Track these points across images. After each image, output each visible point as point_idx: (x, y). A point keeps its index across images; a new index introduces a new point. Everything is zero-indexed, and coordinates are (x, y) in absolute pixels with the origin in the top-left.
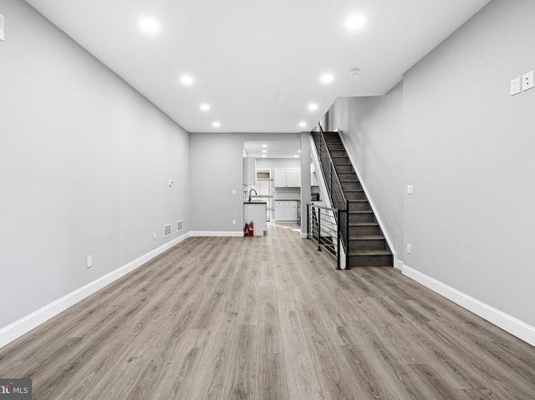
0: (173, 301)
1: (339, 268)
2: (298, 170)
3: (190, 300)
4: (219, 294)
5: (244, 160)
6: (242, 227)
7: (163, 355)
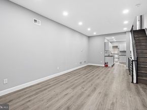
0: (72, 81)
1: (132, 82)
2: (125, 45)
3: (76, 82)
4: (84, 82)
5: (105, 43)
6: (104, 63)
7: (61, 93)
